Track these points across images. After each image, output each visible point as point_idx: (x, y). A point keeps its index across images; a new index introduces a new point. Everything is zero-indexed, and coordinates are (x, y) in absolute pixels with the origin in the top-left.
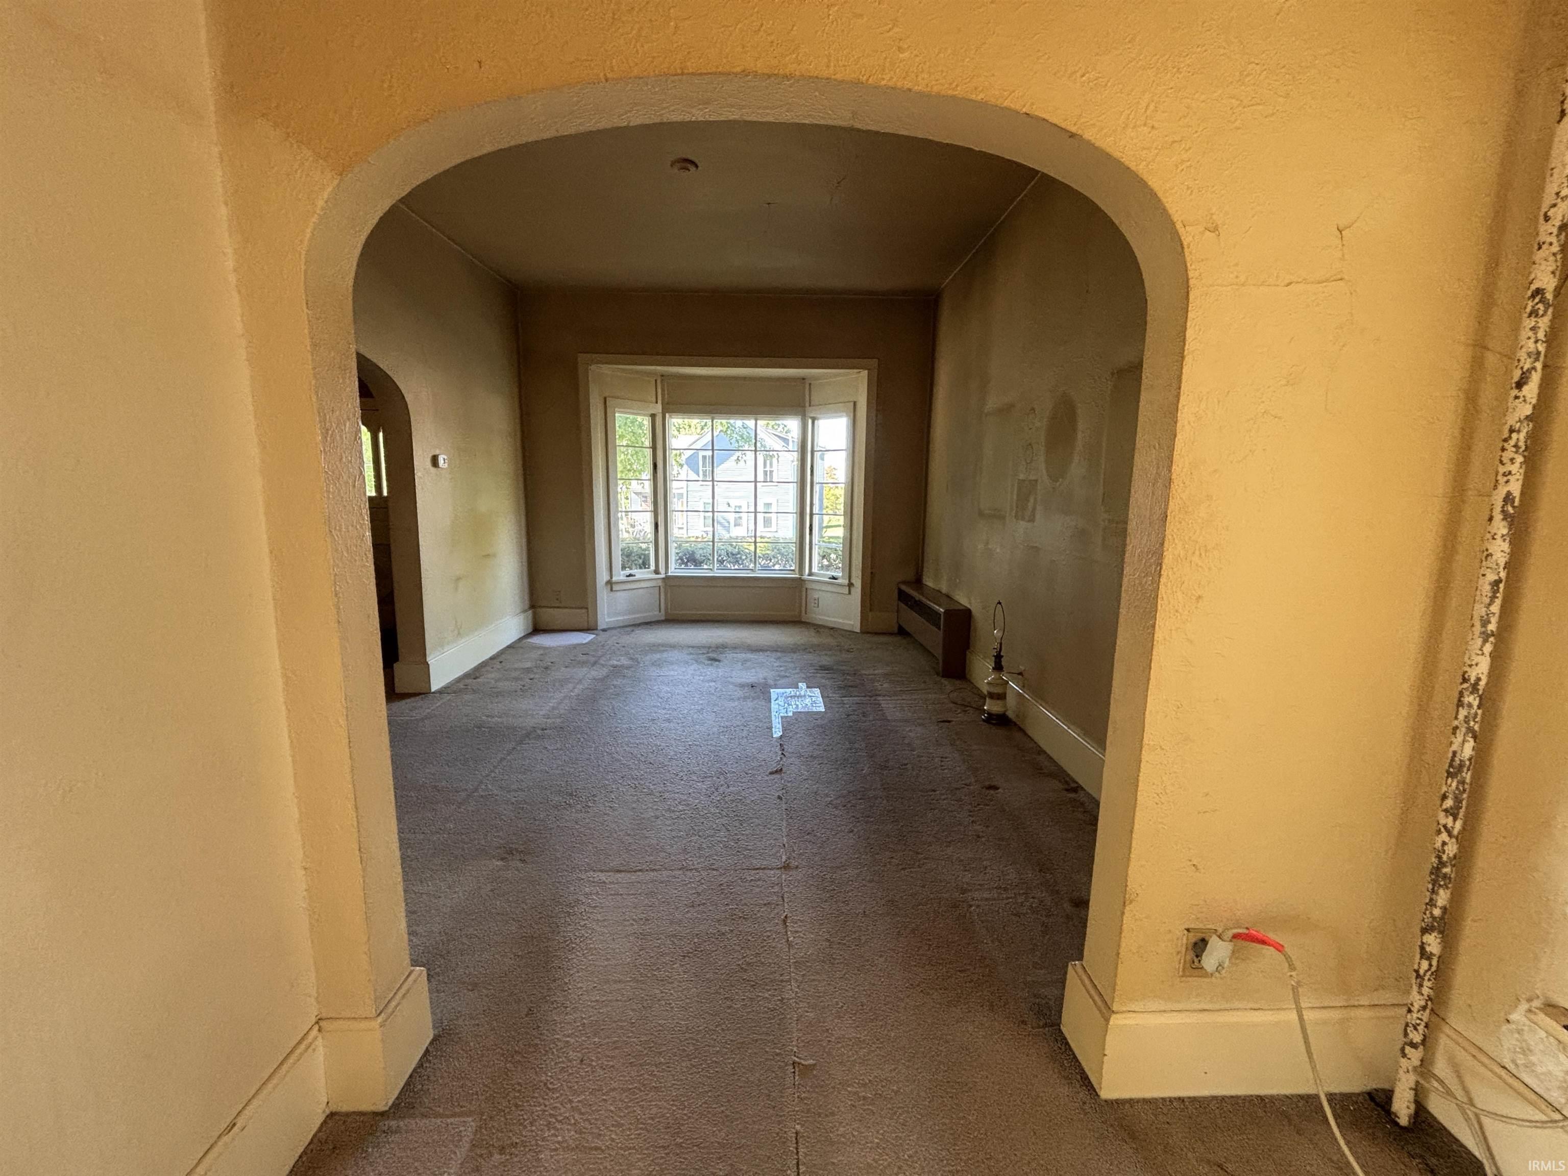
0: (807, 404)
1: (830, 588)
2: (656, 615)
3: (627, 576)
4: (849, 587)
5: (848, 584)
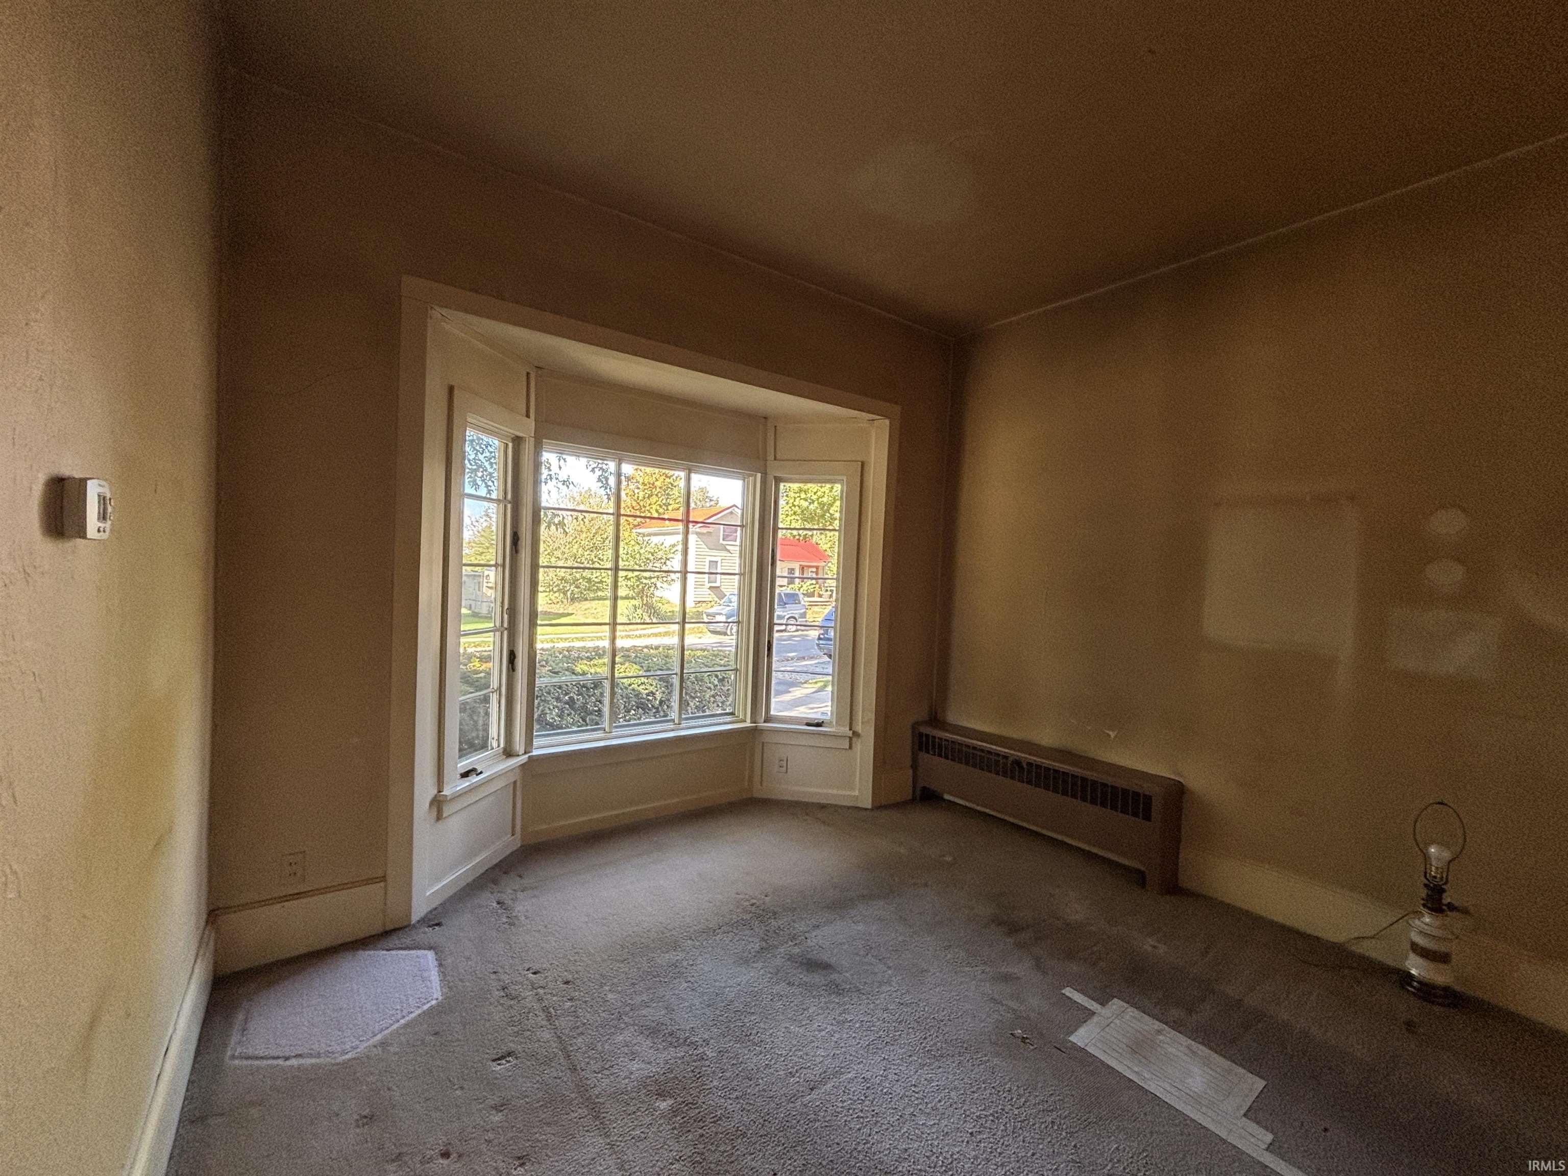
0: (771, 457)
1: (812, 741)
2: (506, 844)
3: (465, 775)
4: (851, 738)
5: (850, 733)
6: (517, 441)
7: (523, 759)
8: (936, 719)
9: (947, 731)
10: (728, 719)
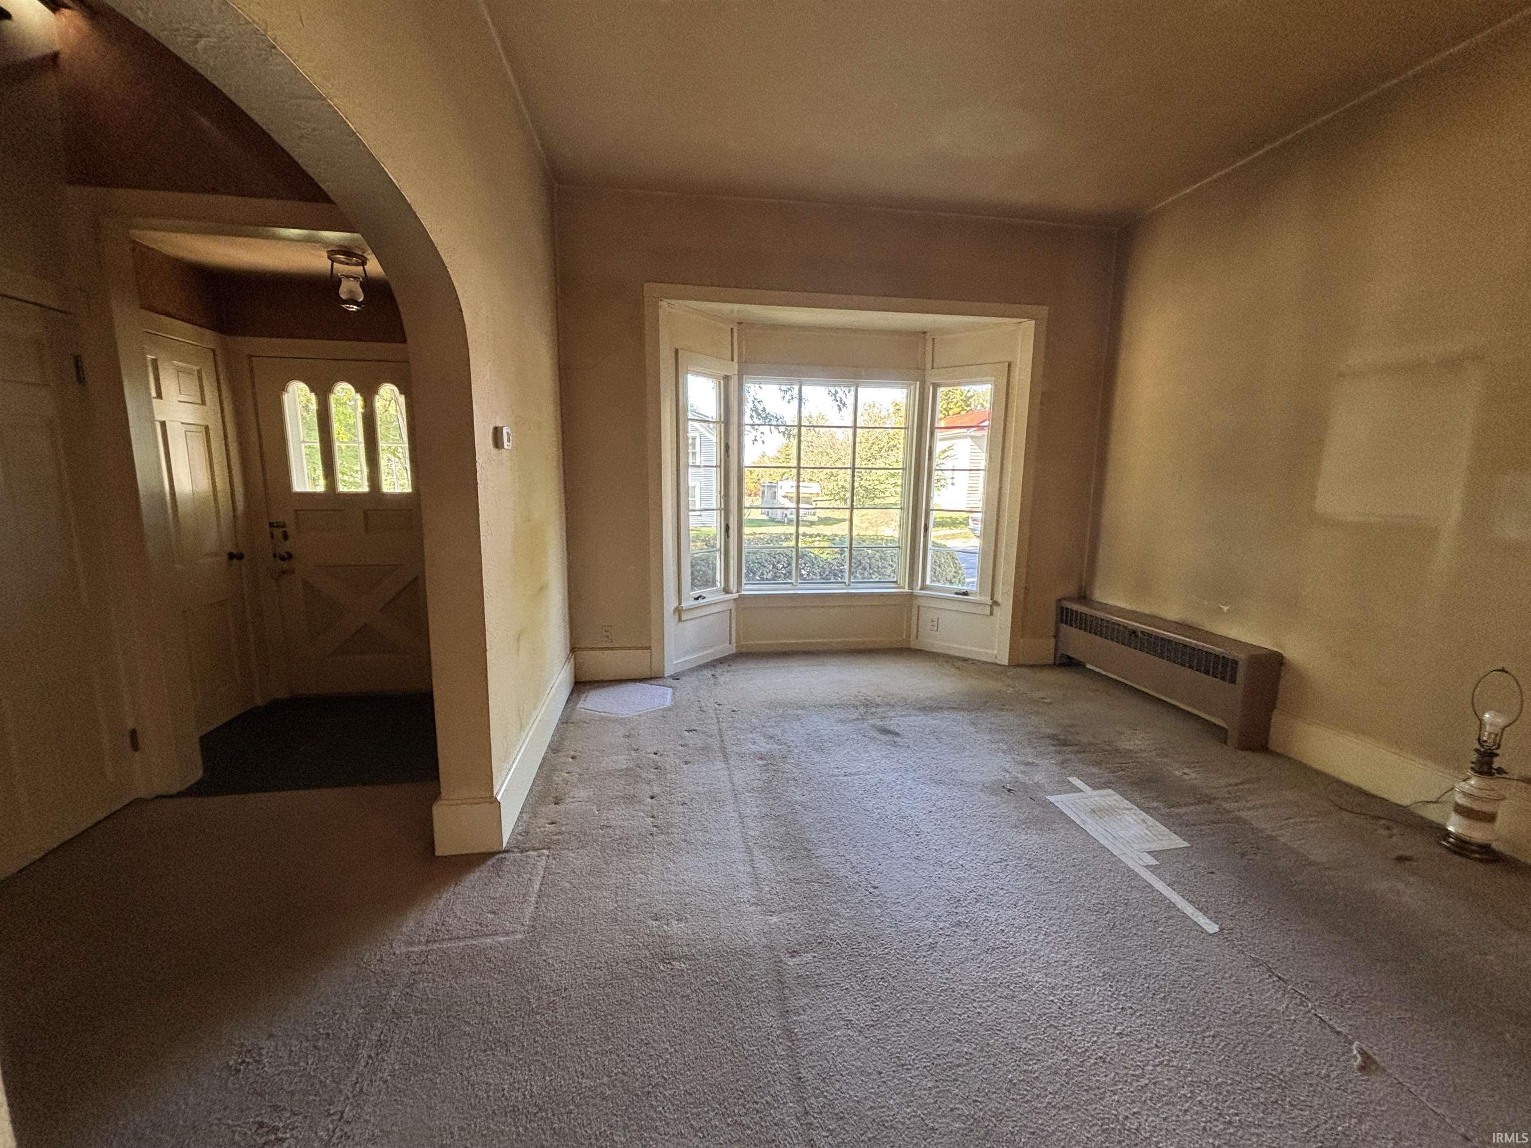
0: (929, 366)
1: (963, 607)
2: (727, 648)
3: (697, 599)
4: (991, 606)
5: (990, 602)
6: (726, 378)
7: (736, 595)
8: (1084, 597)
9: (1091, 608)
10: (894, 585)
